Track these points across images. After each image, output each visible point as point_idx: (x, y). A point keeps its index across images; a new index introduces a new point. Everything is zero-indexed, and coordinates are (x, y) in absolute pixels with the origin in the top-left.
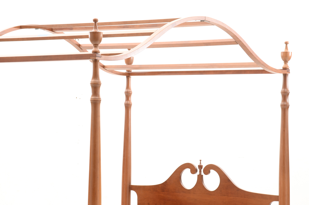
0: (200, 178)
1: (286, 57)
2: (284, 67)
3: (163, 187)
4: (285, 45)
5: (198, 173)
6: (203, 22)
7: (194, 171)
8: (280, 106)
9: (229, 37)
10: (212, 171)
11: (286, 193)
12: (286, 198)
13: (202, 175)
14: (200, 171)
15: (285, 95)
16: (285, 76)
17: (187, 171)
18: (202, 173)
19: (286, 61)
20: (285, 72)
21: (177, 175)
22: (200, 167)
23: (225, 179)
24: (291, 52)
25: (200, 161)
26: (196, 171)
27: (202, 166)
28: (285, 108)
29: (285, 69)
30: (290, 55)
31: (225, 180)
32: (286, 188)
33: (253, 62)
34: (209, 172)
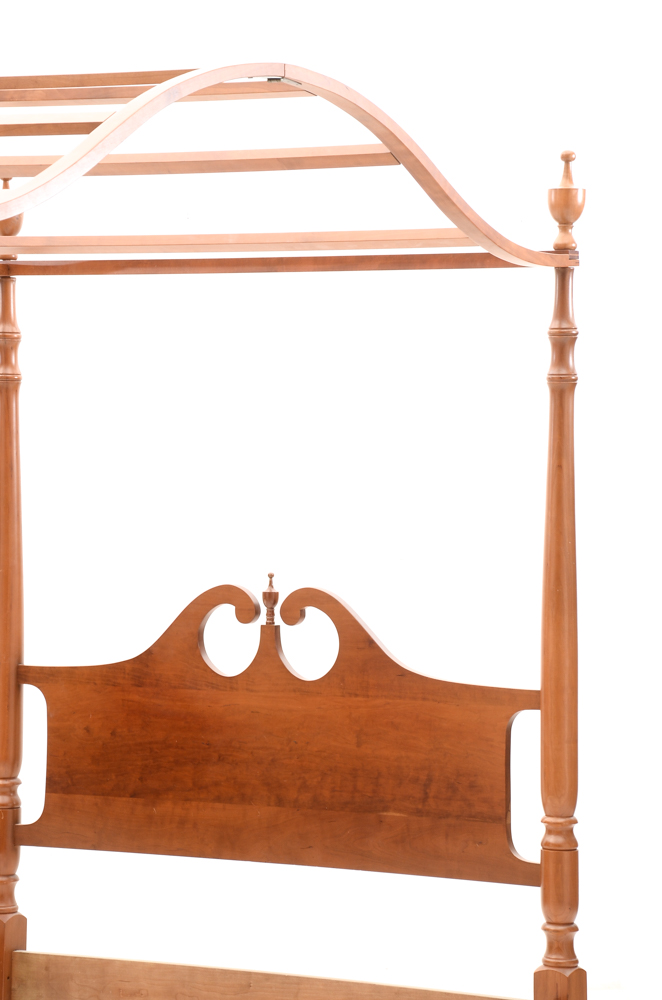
0: (271, 635)
1: (565, 208)
2: (560, 242)
3: (140, 670)
4: (563, 163)
5: (262, 619)
6: (277, 83)
7: (247, 612)
8: (546, 381)
9: (368, 140)
10: (310, 611)
11: (566, 682)
12: (566, 697)
13: (278, 627)
14: (271, 614)
15: (563, 342)
16: (563, 275)
17: (224, 614)
18: (278, 620)
19: (565, 224)
20: (563, 260)
21: (189, 628)
22: (271, 598)
23: (354, 640)
24: (584, 191)
25: (271, 576)
26: (257, 612)
27: (277, 594)
28: (562, 389)
29: (562, 249)
30: (580, 199)
31: (356, 643)
32: (567, 663)
33: (452, 225)
34: (302, 615)
